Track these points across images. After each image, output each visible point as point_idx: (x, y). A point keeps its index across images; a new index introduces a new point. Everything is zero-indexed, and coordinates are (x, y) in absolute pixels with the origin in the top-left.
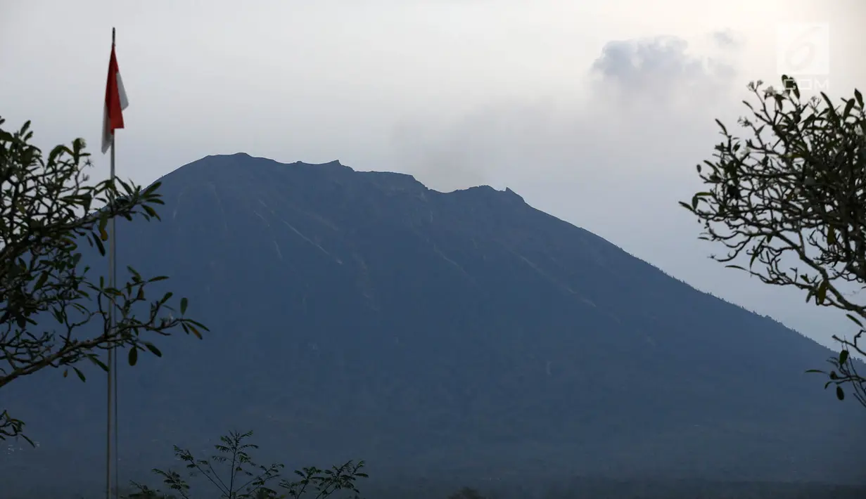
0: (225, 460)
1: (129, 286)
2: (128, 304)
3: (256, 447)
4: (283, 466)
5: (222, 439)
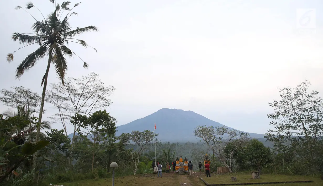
1: (157, 140)
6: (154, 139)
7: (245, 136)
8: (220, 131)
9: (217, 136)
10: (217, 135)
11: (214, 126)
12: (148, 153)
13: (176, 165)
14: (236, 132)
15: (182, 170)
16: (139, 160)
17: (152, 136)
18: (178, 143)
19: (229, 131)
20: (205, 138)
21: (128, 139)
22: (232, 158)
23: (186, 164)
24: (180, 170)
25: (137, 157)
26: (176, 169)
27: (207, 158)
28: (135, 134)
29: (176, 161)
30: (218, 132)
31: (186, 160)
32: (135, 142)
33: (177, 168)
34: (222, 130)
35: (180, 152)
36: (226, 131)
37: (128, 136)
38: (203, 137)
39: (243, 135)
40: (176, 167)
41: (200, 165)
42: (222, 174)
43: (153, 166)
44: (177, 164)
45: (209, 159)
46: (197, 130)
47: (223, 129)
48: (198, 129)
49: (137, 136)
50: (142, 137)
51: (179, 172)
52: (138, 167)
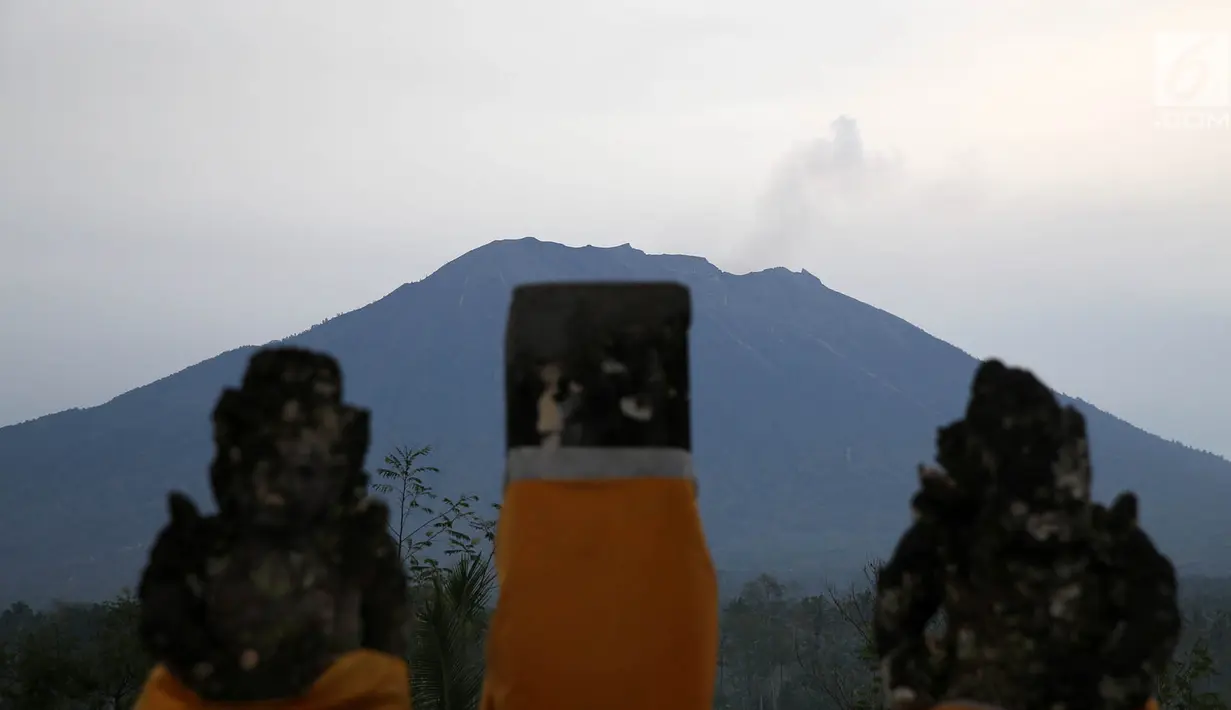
0: (391, 490)
3: (436, 470)
4: (477, 498)
5: (387, 460)
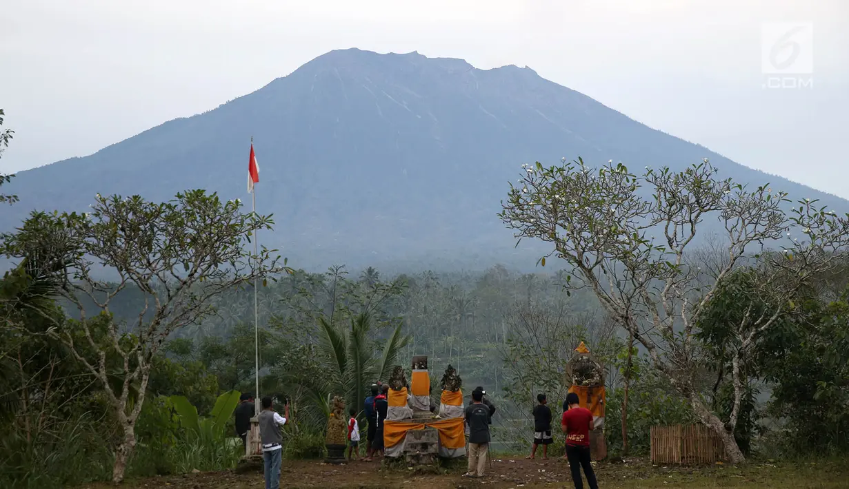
1: (262, 253)
2: (262, 260)
6: (246, 247)
7: (836, 232)
8: (674, 199)
9: (656, 235)
10: (656, 222)
11: (637, 168)
12: (225, 343)
13: (390, 417)
14: (783, 206)
15: (425, 446)
16: (144, 385)
17: (233, 231)
18: (431, 276)
19: (732, 194)
20: (570, 245)
21: (71, 248)
22: (746, 370)
23: (453, 409)
24: (413, 446)
25: (133, 365)
26: (387, 439)
27: (583, 371)
28: (118, 218)
29: (390, 391)
30: (664, 204)
31: (451, 381)
32: (120, 270)
33: (393, 435)
34: (685, 192)
35: (445, 331)
36: (716, 197)
37: (71, 233)
38: (561, 233)
39: (826, 227)
40: (388, 429)
41: (542, 417)
42: (676, 470)
43: (242, 423)
44: (397, 409)
45: (597, 378)
46: (526, 191)
47: (698, 186)
48: (530, 187)
49: (134, 228)
50: (162, 239)
51: (401, 458)
52: (144, 433)
